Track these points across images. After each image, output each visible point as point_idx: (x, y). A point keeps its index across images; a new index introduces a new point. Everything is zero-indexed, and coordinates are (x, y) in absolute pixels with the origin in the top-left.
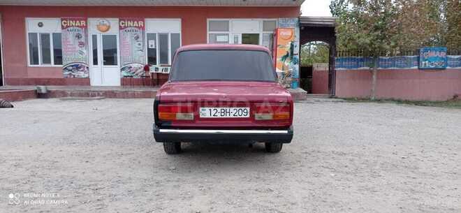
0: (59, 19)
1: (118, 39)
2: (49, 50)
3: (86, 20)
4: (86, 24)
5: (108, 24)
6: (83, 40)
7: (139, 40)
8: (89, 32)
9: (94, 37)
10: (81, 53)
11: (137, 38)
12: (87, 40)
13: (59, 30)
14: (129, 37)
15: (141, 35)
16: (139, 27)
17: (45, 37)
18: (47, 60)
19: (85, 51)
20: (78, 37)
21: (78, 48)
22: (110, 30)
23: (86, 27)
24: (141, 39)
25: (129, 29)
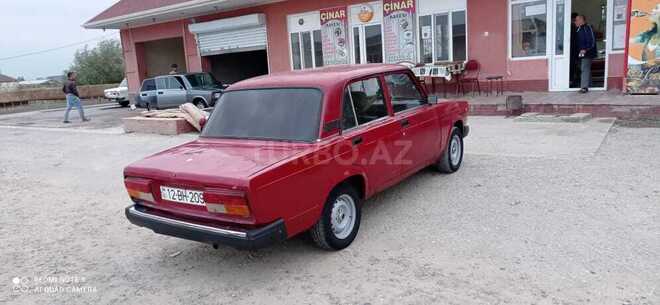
0: (318, 12)
1: (382, 28)
2: (310, 52)
3: (345, 9)
4: (346, 14)
5: (370, 11)
6: (343, 36)
7: (408, 28)
8: (350, 24)
9: (356, 30)
10: (342, 54)
11: (405, 25)
12: (347, 35)
13: (318, 27)
14: (395, 25)
15: (409, 20)
16: (407, 10)
17: (306, 36)
18: (308, 64)
19: (345, 51)
20: (338, 32)
21: (338, 47)
22: (374, 18)
23: (345, 19)
24: (410, 27)
25: (395, 13)
